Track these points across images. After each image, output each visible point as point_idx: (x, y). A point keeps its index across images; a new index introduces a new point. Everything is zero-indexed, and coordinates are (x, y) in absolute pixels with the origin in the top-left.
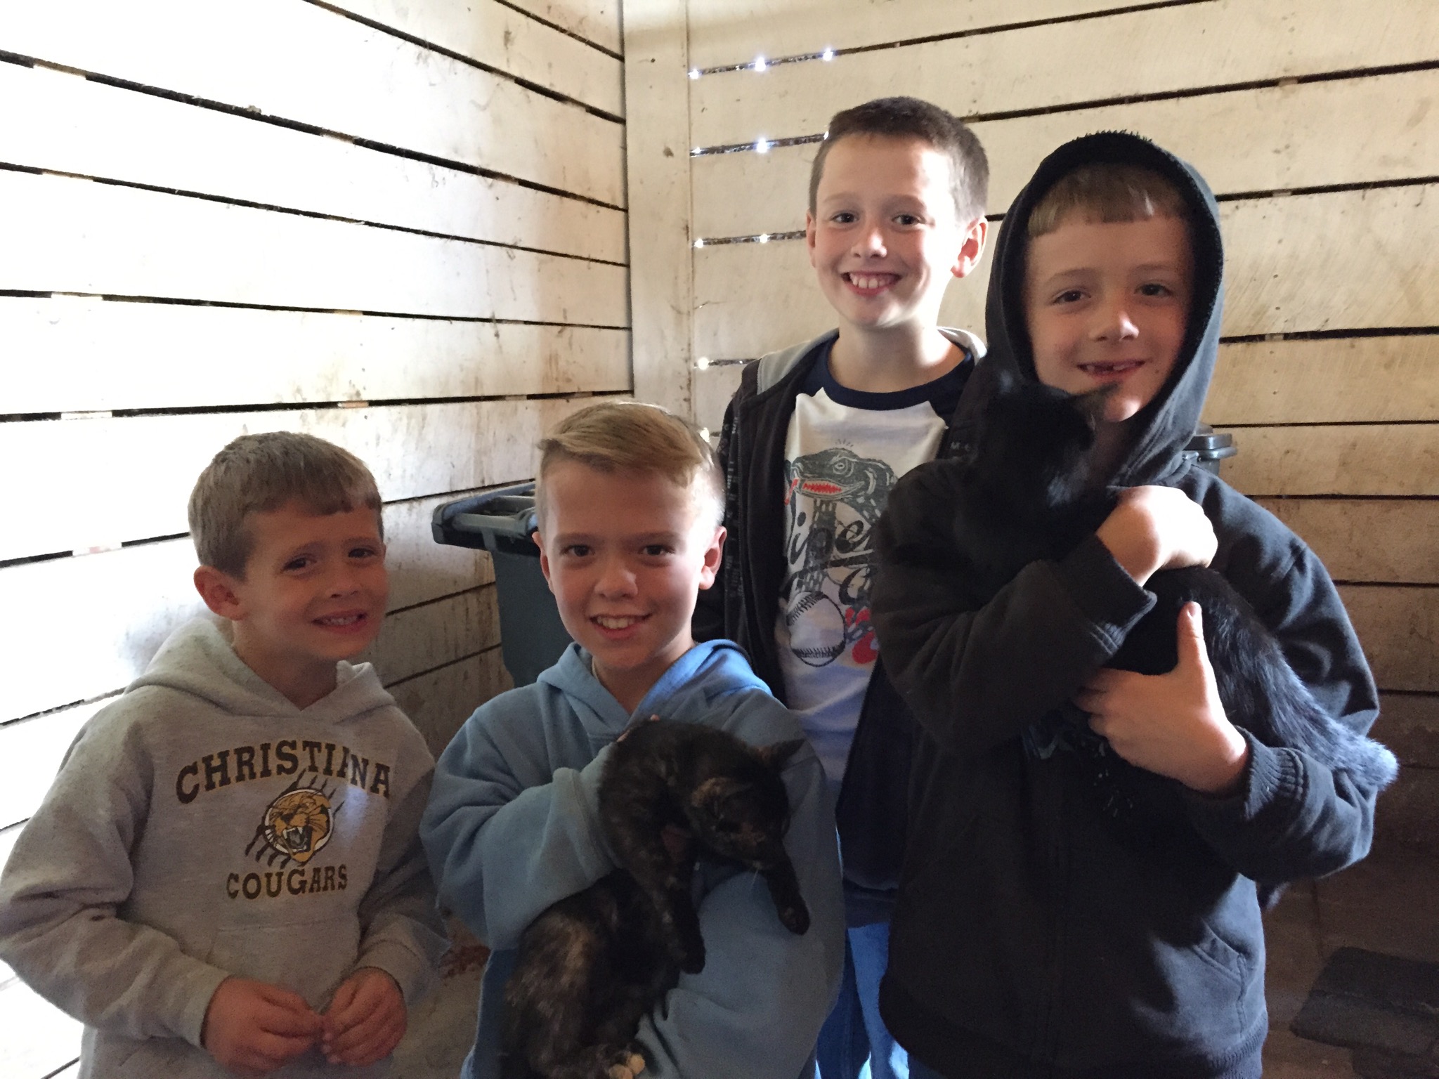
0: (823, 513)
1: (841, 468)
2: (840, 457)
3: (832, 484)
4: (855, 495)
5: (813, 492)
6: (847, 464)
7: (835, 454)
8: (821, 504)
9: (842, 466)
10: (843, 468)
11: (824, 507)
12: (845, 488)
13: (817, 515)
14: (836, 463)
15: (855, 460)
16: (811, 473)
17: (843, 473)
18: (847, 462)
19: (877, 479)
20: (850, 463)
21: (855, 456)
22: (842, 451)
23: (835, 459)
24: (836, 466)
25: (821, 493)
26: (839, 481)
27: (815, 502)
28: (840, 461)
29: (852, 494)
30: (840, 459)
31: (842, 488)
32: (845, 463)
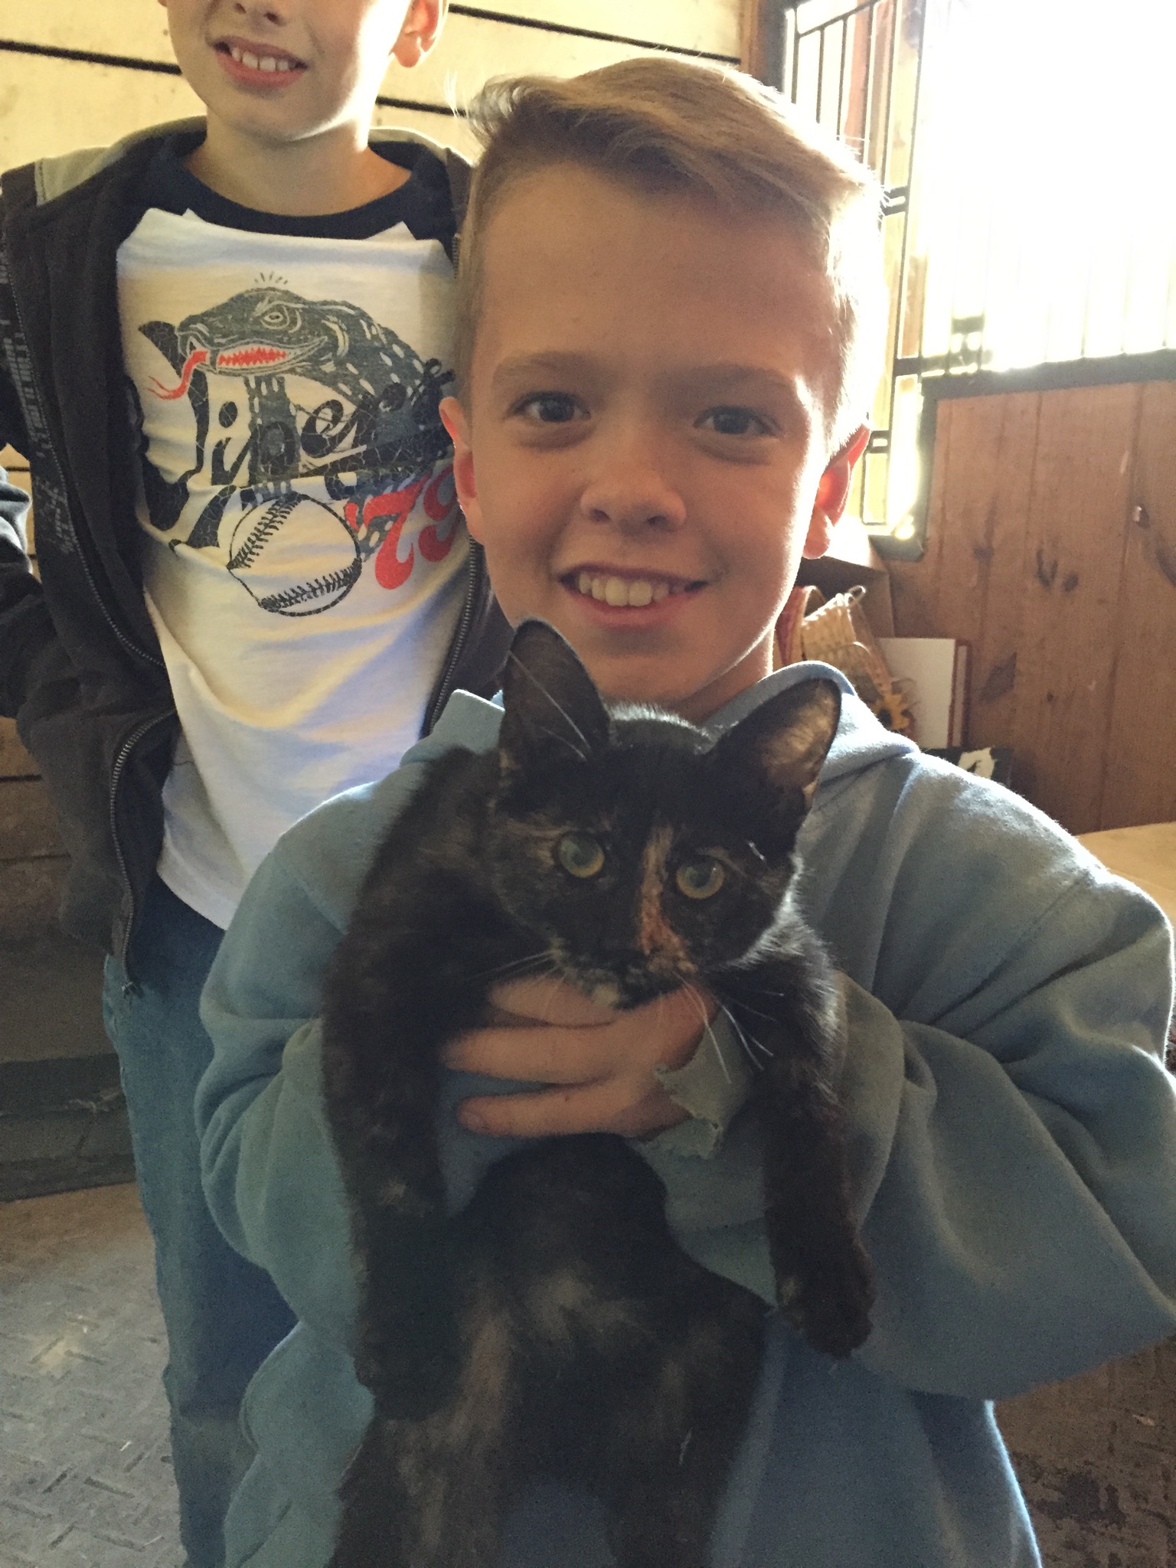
0: (265, 397)
1: (275, 321)
2: (270, 302)
3: (267, 348)
4: (315, 360)
5: (237, 366)
6: (286, 313)
7: (260, 299)
8: (258, 384)
9: (278, 317)
10: (280, 319)
11: (263, 386)
12: (293, 351)
13: (256, 401)
14: (264, 314)
15: (300, 306)
16: (224, 336)
17: (284, 327)
18: (285, 309)
19: (348, 332)
20: (292, 311)
21: (298, 299)
22: (272, 292)
23: (262, 307)
24: (267, 318)
25: (251, 365)
26: (281, 341)
27: (247, 383)
28: (272, 310)
29: (309, 359)
30: (270, 306)
31: (287, 351)
32: (282, 312)
